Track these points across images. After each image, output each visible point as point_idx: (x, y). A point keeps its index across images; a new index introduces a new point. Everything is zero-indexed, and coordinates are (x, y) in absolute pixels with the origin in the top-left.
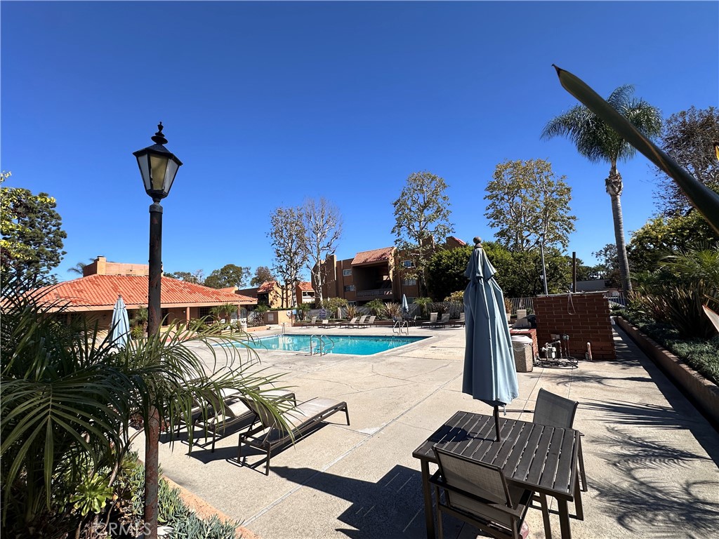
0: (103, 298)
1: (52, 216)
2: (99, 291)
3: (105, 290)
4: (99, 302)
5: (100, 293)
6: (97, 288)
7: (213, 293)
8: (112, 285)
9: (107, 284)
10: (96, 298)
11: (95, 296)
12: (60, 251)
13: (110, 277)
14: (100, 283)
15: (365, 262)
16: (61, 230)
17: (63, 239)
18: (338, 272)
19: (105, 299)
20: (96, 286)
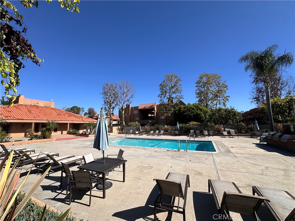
0: (24, 116)
2: (21, 112)
3: (24, 112)
4: (21, 118)
5: (21, 113)
6: (19, 111)
8: (28, 110)
9: (25, 110)
10: (19, 116)
11: (19, 115)
13: (26, 106)
14: (21, 109)
15: (144, 108)
18: (131, 111)
19: (24, 117)
20: (18, 110)
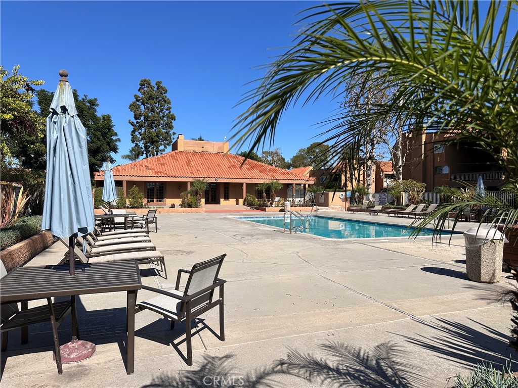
0: (178, 170)
1: (165, 101)
3: (181, 164)
5: (176, 166)
7: (270, 170)
8: (186, 160)
10: (172, 171)
12: (171, 132)
16: (171, 113)
17: (173, 121)
18: (427, 148)
20: (175, 161)
